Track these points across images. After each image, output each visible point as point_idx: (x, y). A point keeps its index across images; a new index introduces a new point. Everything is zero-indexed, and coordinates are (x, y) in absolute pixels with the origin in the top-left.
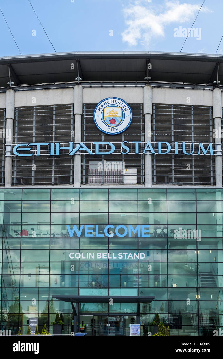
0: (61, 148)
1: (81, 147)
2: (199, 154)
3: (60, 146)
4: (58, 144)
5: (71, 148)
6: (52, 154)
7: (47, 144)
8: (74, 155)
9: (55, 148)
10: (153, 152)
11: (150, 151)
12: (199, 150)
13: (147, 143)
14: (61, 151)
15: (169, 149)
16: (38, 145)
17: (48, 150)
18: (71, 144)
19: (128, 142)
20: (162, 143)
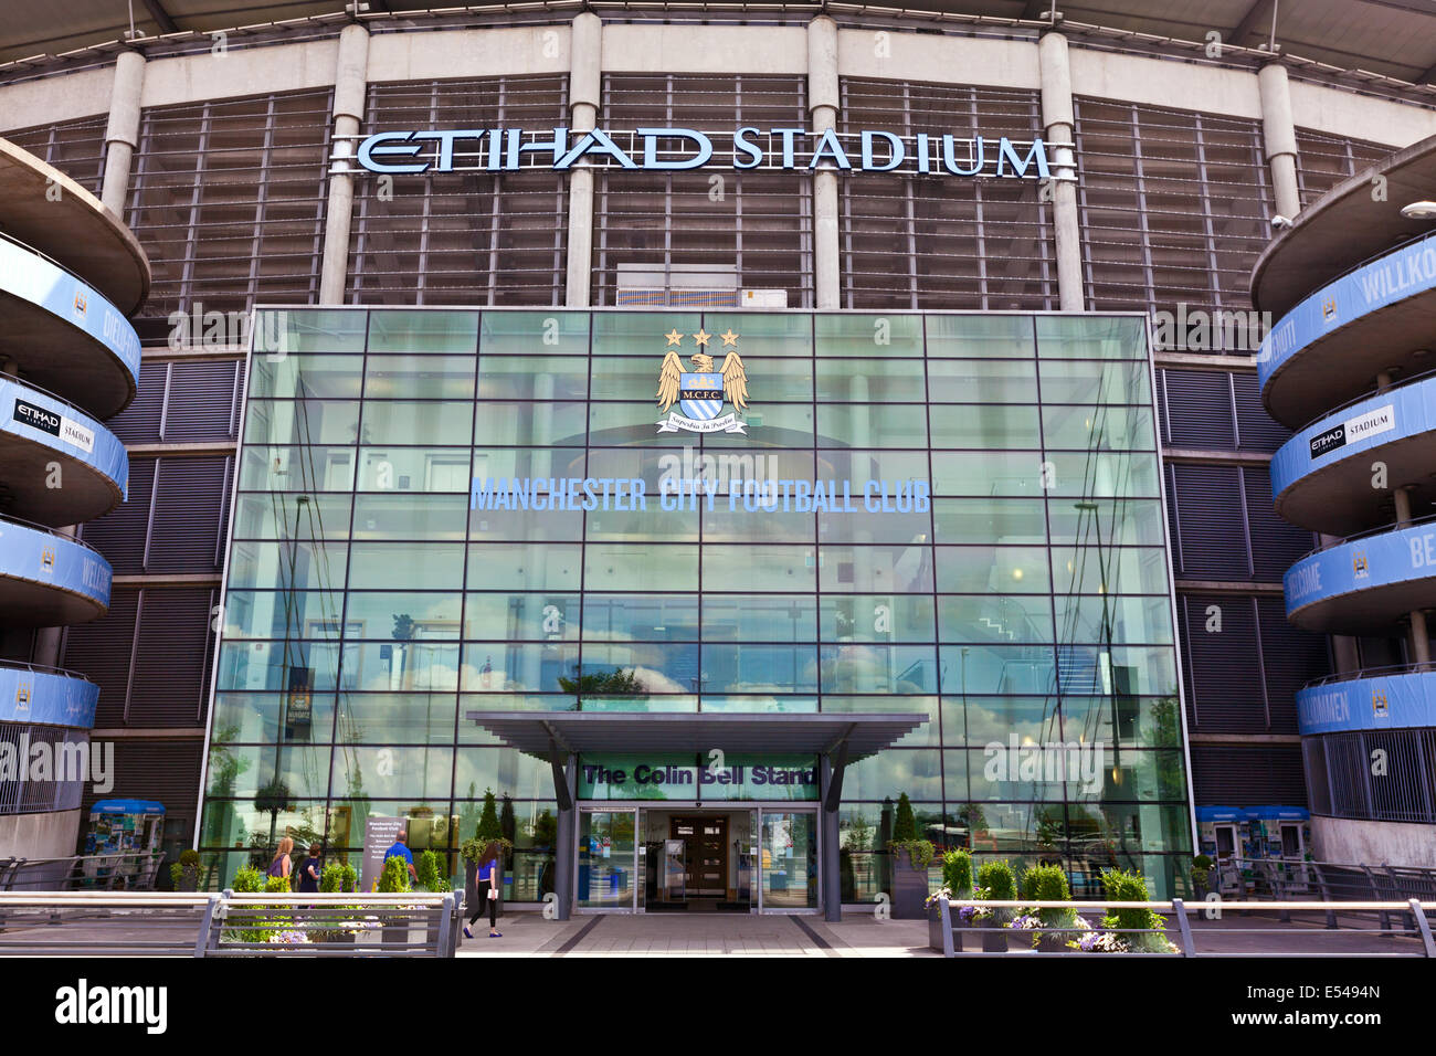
0: (527, 146)
1: (596, 143)
2: (1000, 172)
3: (523, 140)
4: (514, 135)
5: (559, 146)
6: (494, 165)
7: (477, 133)
8: (570, 170)
9: (504, 146)
10: (844, 164)
11: (833, 160)
12: (1001, 161)
13: (821, 136)
14: (524, 158)
15: (898, 156)
16: (447, 137)
17: (481, 154)
18: (561, 134)
19: (757, 131)
20: (873, 135)
